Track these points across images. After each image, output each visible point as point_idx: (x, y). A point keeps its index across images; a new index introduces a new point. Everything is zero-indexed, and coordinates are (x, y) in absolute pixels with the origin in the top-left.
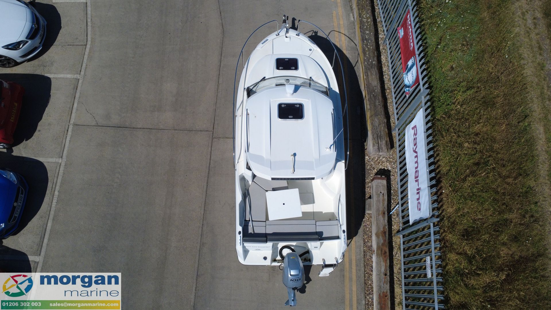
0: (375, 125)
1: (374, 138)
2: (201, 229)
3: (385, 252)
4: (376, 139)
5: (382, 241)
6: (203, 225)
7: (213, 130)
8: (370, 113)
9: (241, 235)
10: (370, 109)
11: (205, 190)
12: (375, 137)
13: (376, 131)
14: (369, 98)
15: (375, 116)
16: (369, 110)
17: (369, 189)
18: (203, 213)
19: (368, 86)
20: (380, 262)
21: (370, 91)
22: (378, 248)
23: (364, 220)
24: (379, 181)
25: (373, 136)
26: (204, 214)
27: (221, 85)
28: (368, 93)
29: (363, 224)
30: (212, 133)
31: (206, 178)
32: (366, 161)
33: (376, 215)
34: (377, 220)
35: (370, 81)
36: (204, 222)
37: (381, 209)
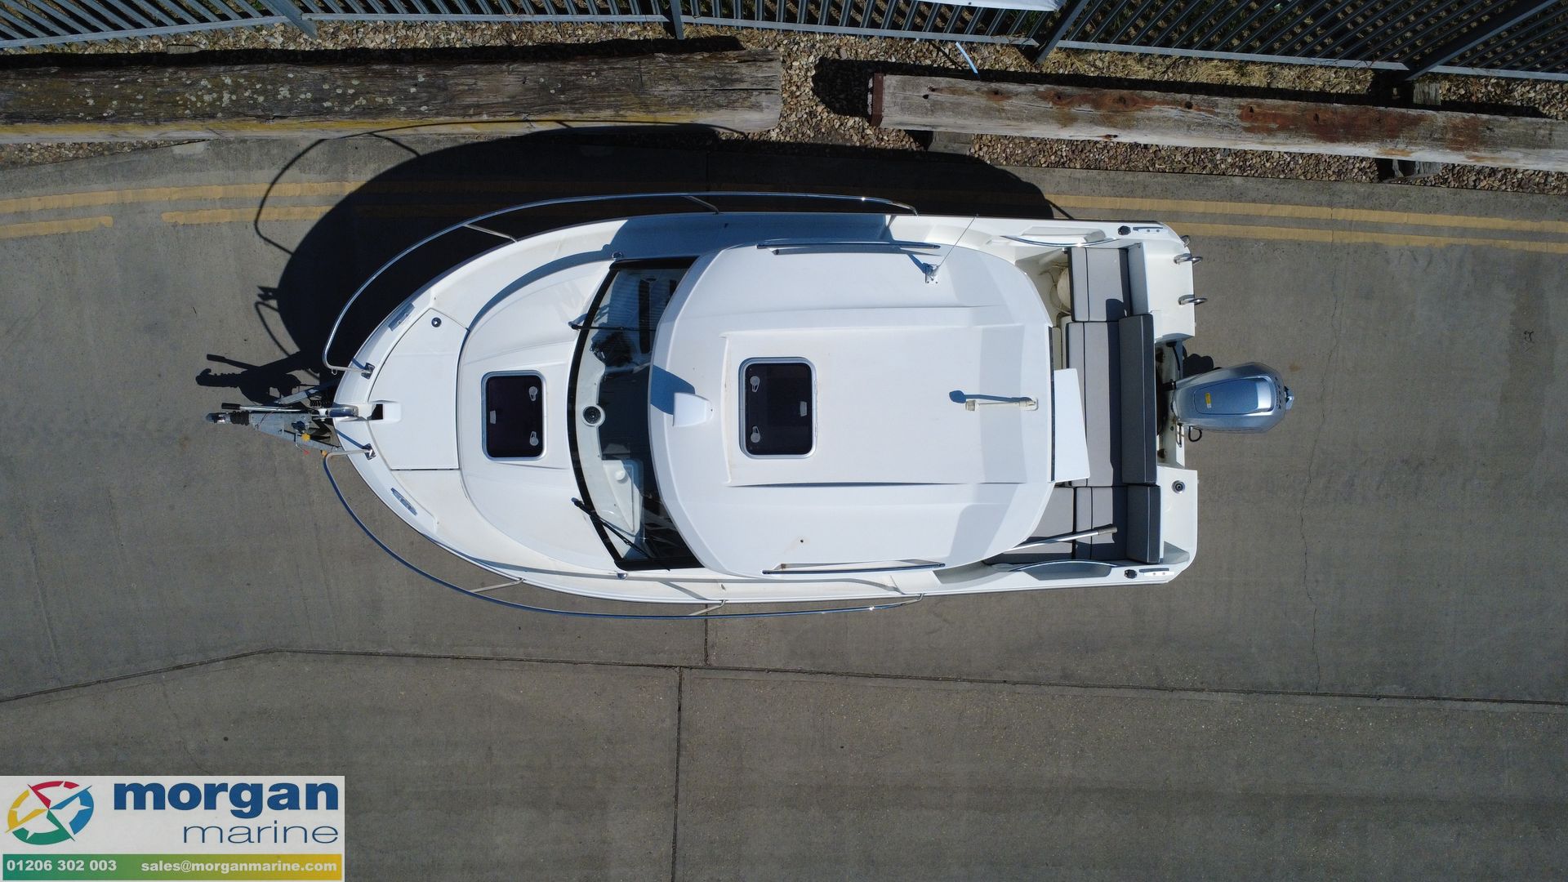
0: (681, 96)
1: (730, 105)
2: (1019, 688)
3: (1122, 100)
4: (735, 96)
5: (1086, 108)
6: (1005, 682)
7: (677, 669)
8: (631, 110)
9: (1136, 568)
10: (617, 108)
11: (890, 683)
12: (726, 101)
13: (702, 93)
14: (573, 109)
15: (643, 93)
16: (621, 113)
17: (885, 138)
18: (967, 685)
19: (518, 107)
20: (1149, 119)
21: (544, 101)
22: (1106, 121)
23: (989, 162)
24: (887, 99)
25: (720, 106)
26: (971, 681)
27: (499, 649)
28: (553, 111)
29: (1003, 165)
30: (686, 671)
31: (852, 680)
32: (788, 139)
33: (1001, 118)
34: (1018, 117)
35: (500, 100)
36: (995, 678)
37: (983, 101)
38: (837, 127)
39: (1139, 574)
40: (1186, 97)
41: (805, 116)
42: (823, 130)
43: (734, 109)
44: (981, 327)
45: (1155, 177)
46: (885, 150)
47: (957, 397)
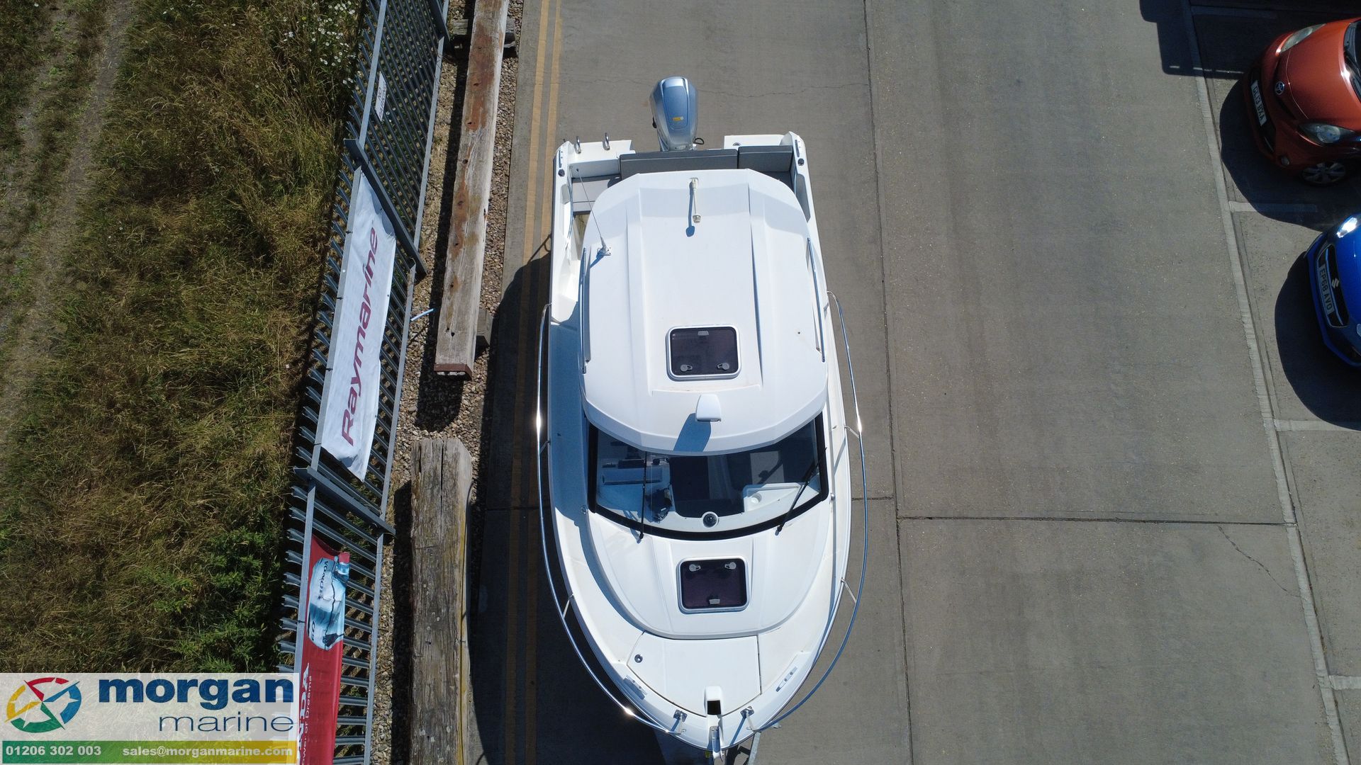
0: (445, 516)
1: (454, 477)
2: (887, 272)
3: (460, 204)
4: (447, 474)
5: (465, 227)
6: (883, 281)
7: (899, 521)
8: (455, 555)
9: (797, 159)
10: (453, 566)
11: (892, 361)
12: (451, 480)
13: (444, 499)
14: (452, 603)
15: (442, 545)
16: (457, 562)
18: (888, 307)
19: (449, 650)
20: (474, 186)
21: (443, 626)
22: (475, 213)
24: (454, 361)
25: (455, 484)
26: (885, 304)
27: (898, 668)
28: (454, 618)
30: (900, 514)
31: (894, 388)
33: (471, 282)
34: (471, 271)
35: (444, 663)
36: (880, 288)
37: (458, 295)
38: (468, 412)
39: (800, 157)
40: (459, 164)
41: (459, 436)
42: (471, 422)
43: (457, 474)
44: (641, 218)
45: (512, 193)
46: (488, 377)
47: (690, 231)
